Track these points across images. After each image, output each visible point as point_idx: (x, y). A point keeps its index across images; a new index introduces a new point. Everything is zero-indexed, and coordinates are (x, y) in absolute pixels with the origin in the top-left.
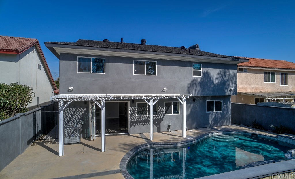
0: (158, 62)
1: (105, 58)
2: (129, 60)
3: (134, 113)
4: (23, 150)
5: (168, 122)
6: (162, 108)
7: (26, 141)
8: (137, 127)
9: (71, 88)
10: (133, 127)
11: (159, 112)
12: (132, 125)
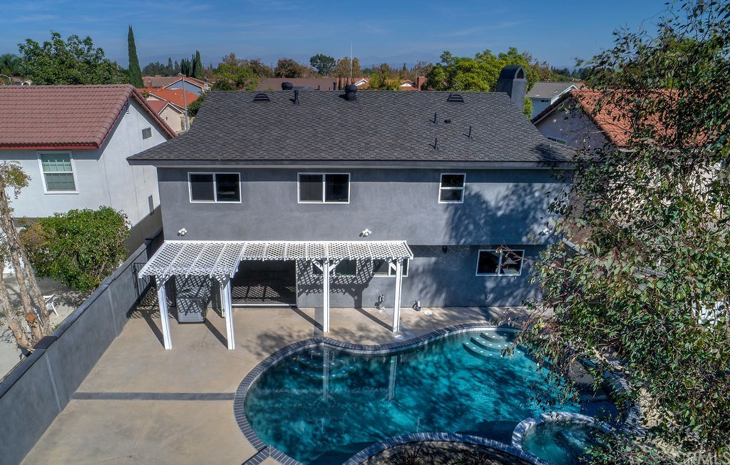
0: (353, 175)
1: (239, 173)
2: (288, 175)
3: (305, 270)
4: (121, 329)
5: (378, 291)
6: (366, 262)
7: (125, 313)
8: (311, 295)
9: (183, 231)
10: (304, 295)
11: (359, 271)
12: (304, 291)
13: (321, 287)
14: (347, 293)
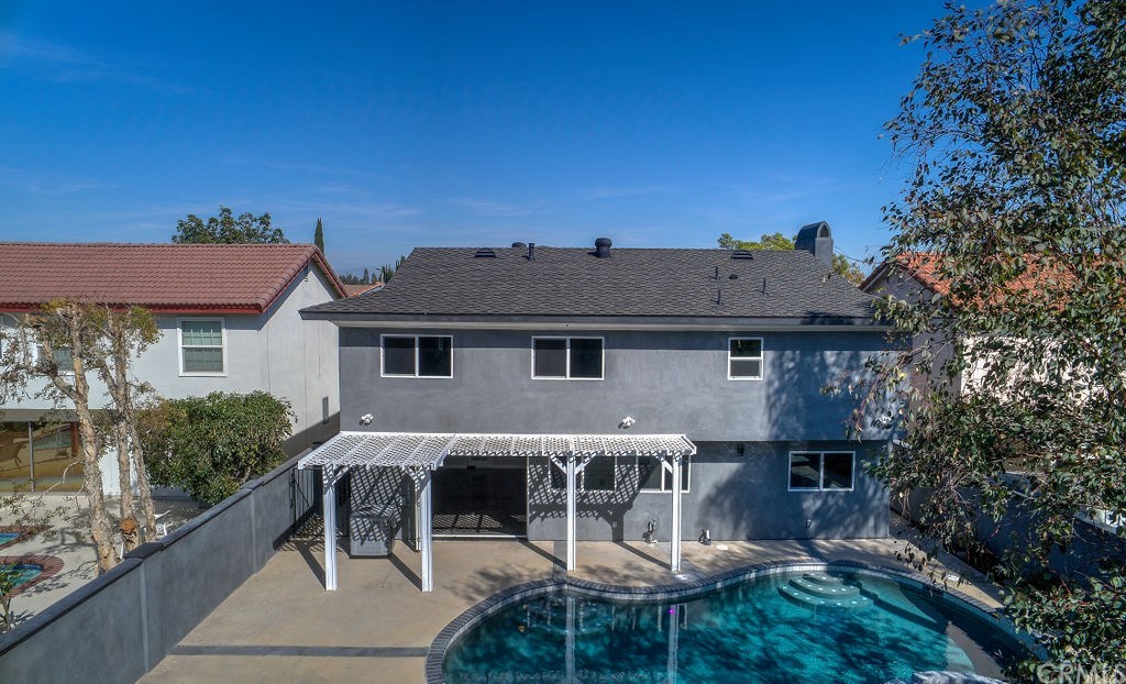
0: (607, 340)
1: (452, 336)
2: (517, 339)
3: (541, 482)
4: (262, 563)
5: (647, 514)
6: (628, 470)
7: (271, 541)
8: (548, 520)
9: (367, 417)
10: (538, 520)
11: (619, 484)
12: (537, 515)
13: (564, 507)
14: (601, 519)
